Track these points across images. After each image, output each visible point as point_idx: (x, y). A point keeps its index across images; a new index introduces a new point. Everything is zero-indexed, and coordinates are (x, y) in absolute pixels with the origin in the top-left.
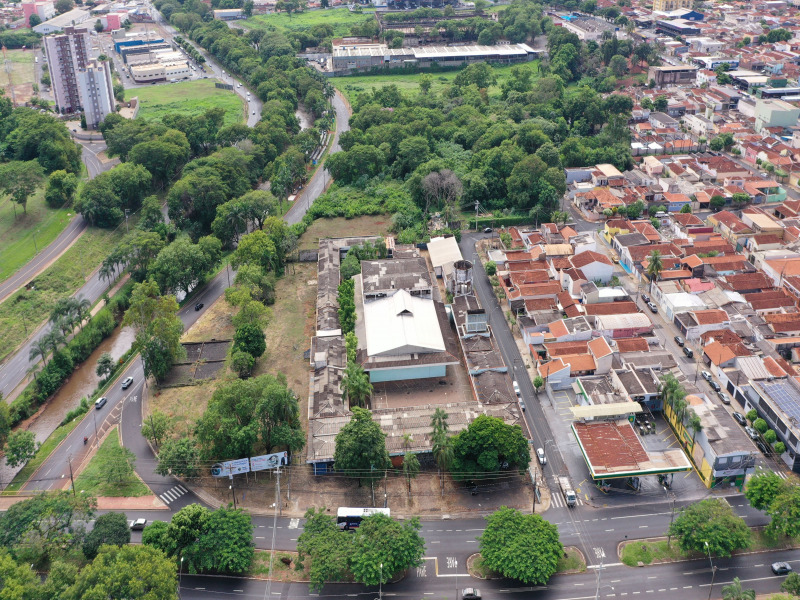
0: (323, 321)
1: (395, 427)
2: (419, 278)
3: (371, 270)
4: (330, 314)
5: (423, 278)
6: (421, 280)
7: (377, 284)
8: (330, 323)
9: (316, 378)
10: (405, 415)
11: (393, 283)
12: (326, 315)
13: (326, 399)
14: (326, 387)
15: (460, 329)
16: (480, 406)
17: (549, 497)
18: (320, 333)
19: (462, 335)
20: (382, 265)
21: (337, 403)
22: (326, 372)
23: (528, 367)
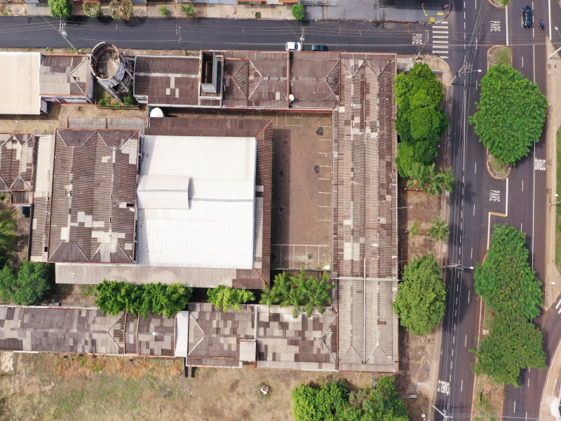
0: (153, 345)
1: (362, 240)
2: (119, 152)
3: (81, 242)
4: (143, 328)
5: (118, 143)
6: (124, 150)
7: (123, 236)
8: (163, 330)
9: (270, 356)
10: (348, 222)
11: (123, 205)
12: (143, 338)
13: (312, 343)
14: (293, 342)
15: (204, 102)
16: (342, 109)
17: (435, 58)
18: (181, 350)
19: (216, 102)
20: (74, 219)
21: (318, 325)
22: (264, 342)
23: (258, 14)
